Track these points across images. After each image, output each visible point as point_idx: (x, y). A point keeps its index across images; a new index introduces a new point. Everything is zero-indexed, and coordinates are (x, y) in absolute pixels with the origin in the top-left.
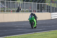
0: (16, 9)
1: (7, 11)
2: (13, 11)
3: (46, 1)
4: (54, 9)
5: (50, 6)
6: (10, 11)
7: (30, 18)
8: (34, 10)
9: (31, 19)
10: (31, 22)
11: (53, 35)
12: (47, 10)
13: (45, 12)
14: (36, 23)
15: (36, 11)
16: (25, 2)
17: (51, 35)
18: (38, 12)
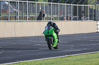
0: (37, 15)
2: (32, 19)
3: (89, 1)
5: (95, 10)
6: (25, 18)
7: (47, 31)
8: (67, 17)
9: (48, 33)
12: (91, 16)
13: (87, 19)
14: (57, 40)
15: (70, 18)
16: (52, 3)
17: (97, 59)
18: (75, 19)
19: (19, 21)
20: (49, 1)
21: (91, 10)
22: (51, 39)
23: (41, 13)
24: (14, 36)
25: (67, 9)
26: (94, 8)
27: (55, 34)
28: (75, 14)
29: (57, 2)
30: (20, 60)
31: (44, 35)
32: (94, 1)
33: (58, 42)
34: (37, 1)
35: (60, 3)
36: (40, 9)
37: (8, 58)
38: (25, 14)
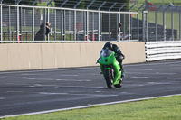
0: (35, 31)
1: (6, 37)
3: (130, 5)
4: (154, 30)
5: (141, 22)
7: (104, 58)
10: (106, 69)
11: (150, 111)
12: (134, 32)
13: (127, 38)
14: (120, 73)
15: (96, 36)
16: (62, 9)
17: (144, 111)
18: (105, 38)
19: (2, 41)
20: (57, 5)
21: (134, 21)
22: (111, 71)
23: (42, 26)
25: (91, 20)
26: (140, 18)
27: (116, 64)
28: (105, 28)
29: (72, 7)
31: (99, 64)
32: (140, 5)
33: (122, 76)
34: (36, 5)
35: (77, 8)
36: (42, 19)
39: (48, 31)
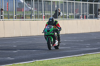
0: (52, 13)
1: (36, 17)
6: (41, 17)
8: (83, 15)
15: (86, 16)
18: (91, 17)
19: (34, 19)
24: (29, 34)
28: (91, 12)
30: (36, 59)
36: (56, 7)
37: (24, 57)
38: (40, 12)
39: (59, 13)
